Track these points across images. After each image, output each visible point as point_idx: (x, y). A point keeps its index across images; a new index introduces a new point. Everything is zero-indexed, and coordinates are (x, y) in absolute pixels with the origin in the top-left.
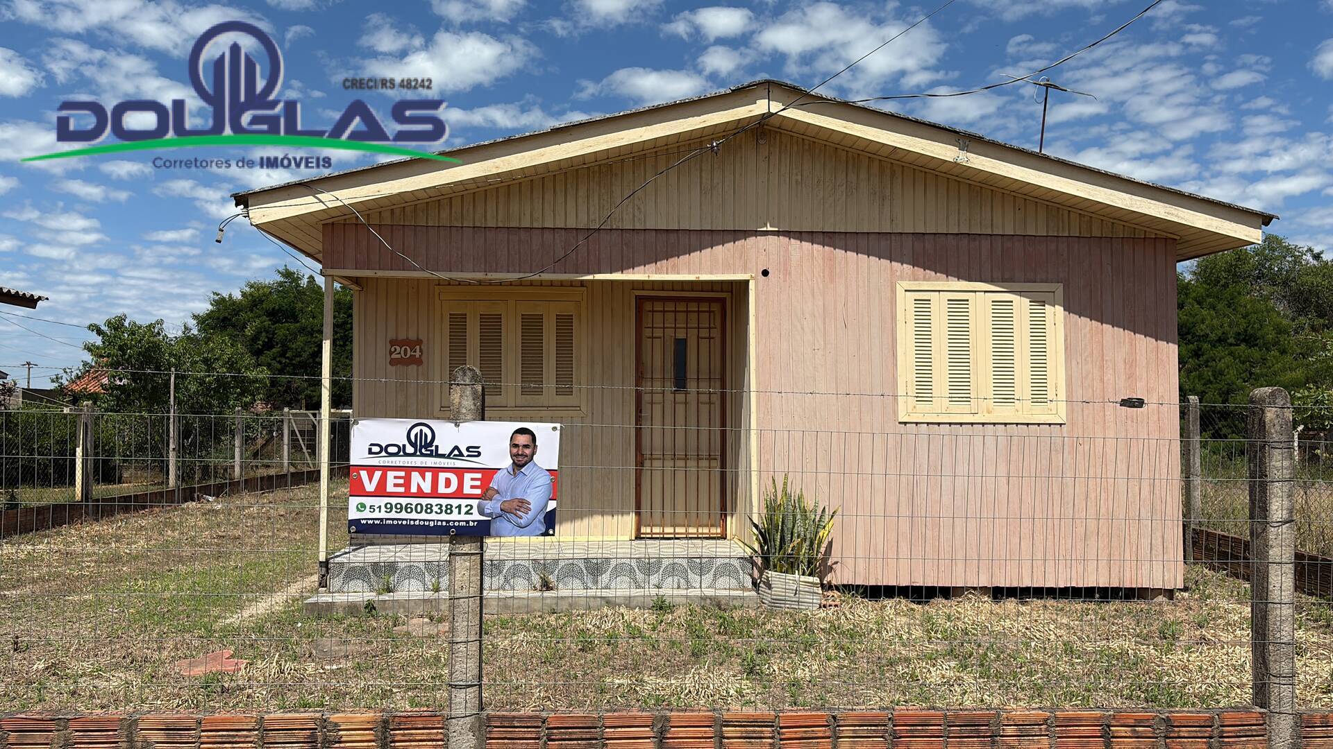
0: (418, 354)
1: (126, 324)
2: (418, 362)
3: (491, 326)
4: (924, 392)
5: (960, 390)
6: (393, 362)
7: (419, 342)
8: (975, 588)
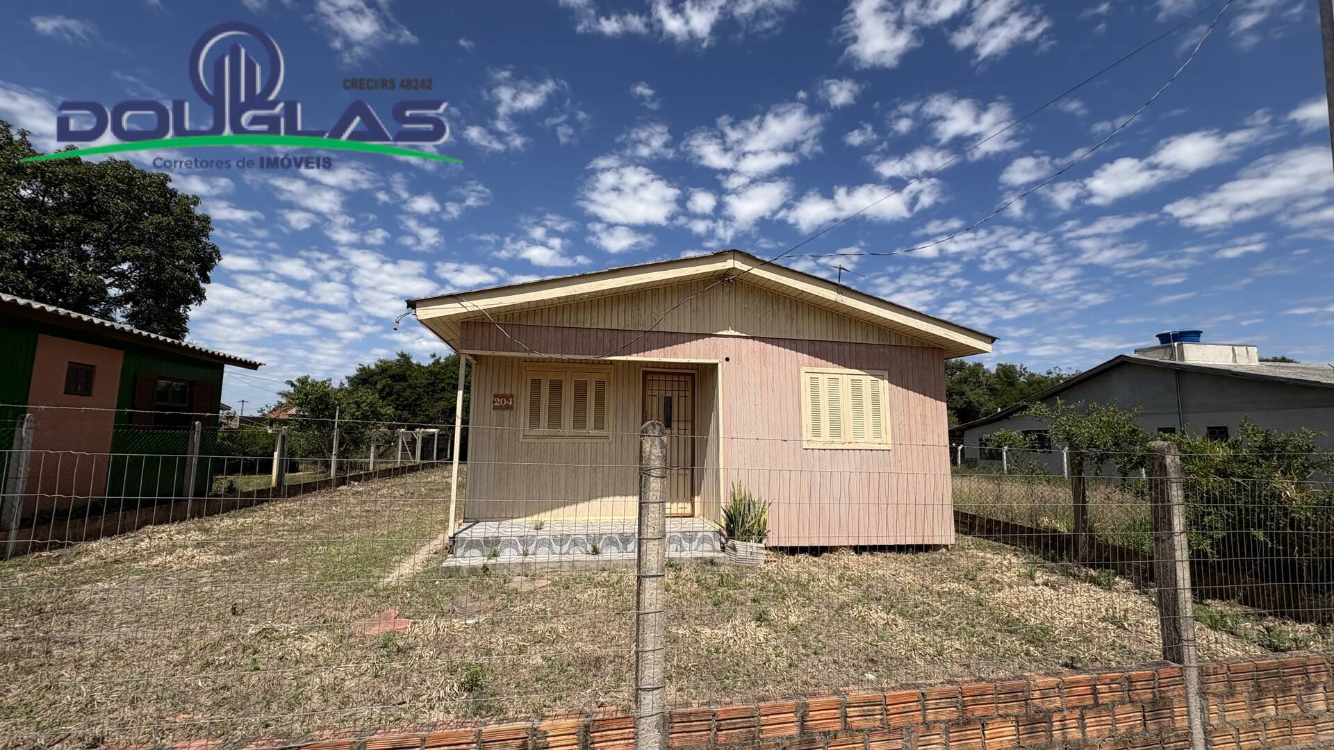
0: (511, 403)
1: (309, 380)
2: (511, 408)
3: (556, 387)
4: (816, 431)
5: (836, 429)
6: (495, 408)
7: (512, 396)
8: (845, 547)
